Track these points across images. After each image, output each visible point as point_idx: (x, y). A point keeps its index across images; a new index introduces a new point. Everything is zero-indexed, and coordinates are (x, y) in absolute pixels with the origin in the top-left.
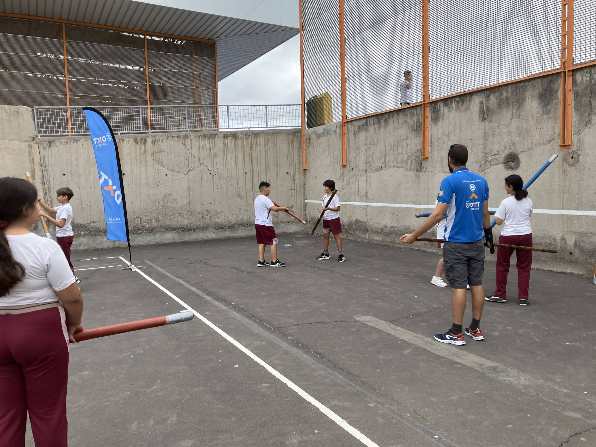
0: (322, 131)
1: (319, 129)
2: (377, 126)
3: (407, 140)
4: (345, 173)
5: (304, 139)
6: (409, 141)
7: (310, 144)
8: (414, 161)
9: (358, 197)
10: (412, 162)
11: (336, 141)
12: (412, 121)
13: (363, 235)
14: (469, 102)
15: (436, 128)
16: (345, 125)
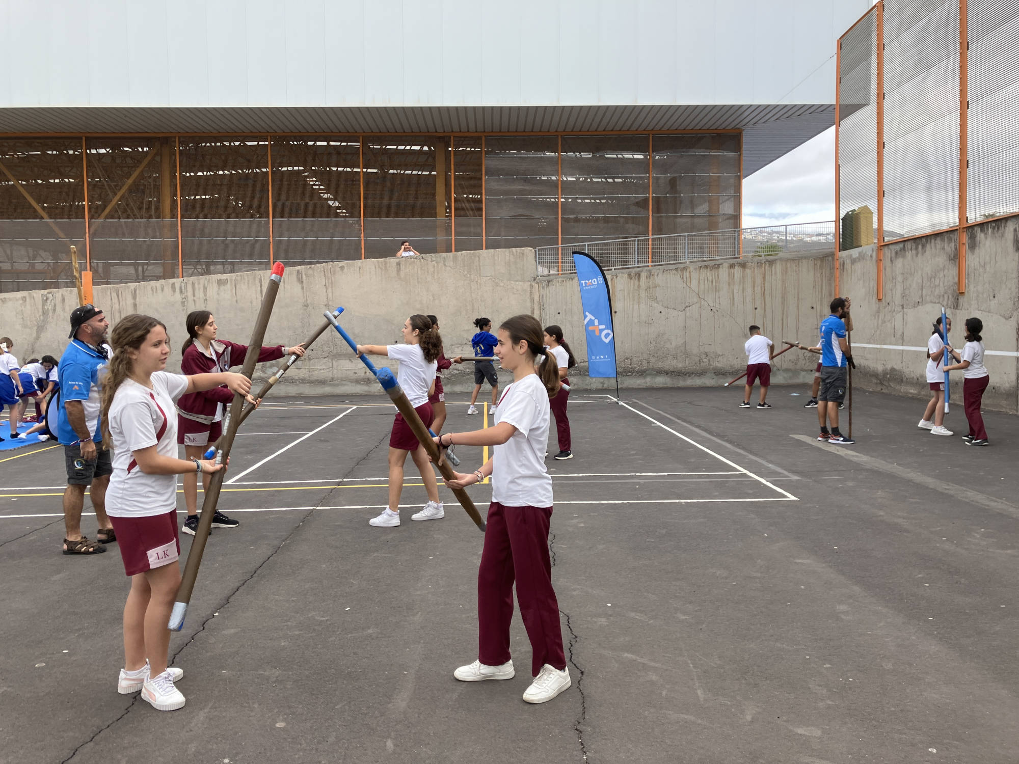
0: (858, 255)
1: (855, 252)
2: (914, 252)
3: (944, 270)
4: (881, 308)
5: (837, 264)
6: (946, 271)
7: (843, 271)
8: (950, 296)
9: (893, 339)
10: (948, 297)
11: (871, 267)
12: (950, 247)
13: (898, 387)
14: (1004, 228)
15: (973, 257)
16: (881, 250)
